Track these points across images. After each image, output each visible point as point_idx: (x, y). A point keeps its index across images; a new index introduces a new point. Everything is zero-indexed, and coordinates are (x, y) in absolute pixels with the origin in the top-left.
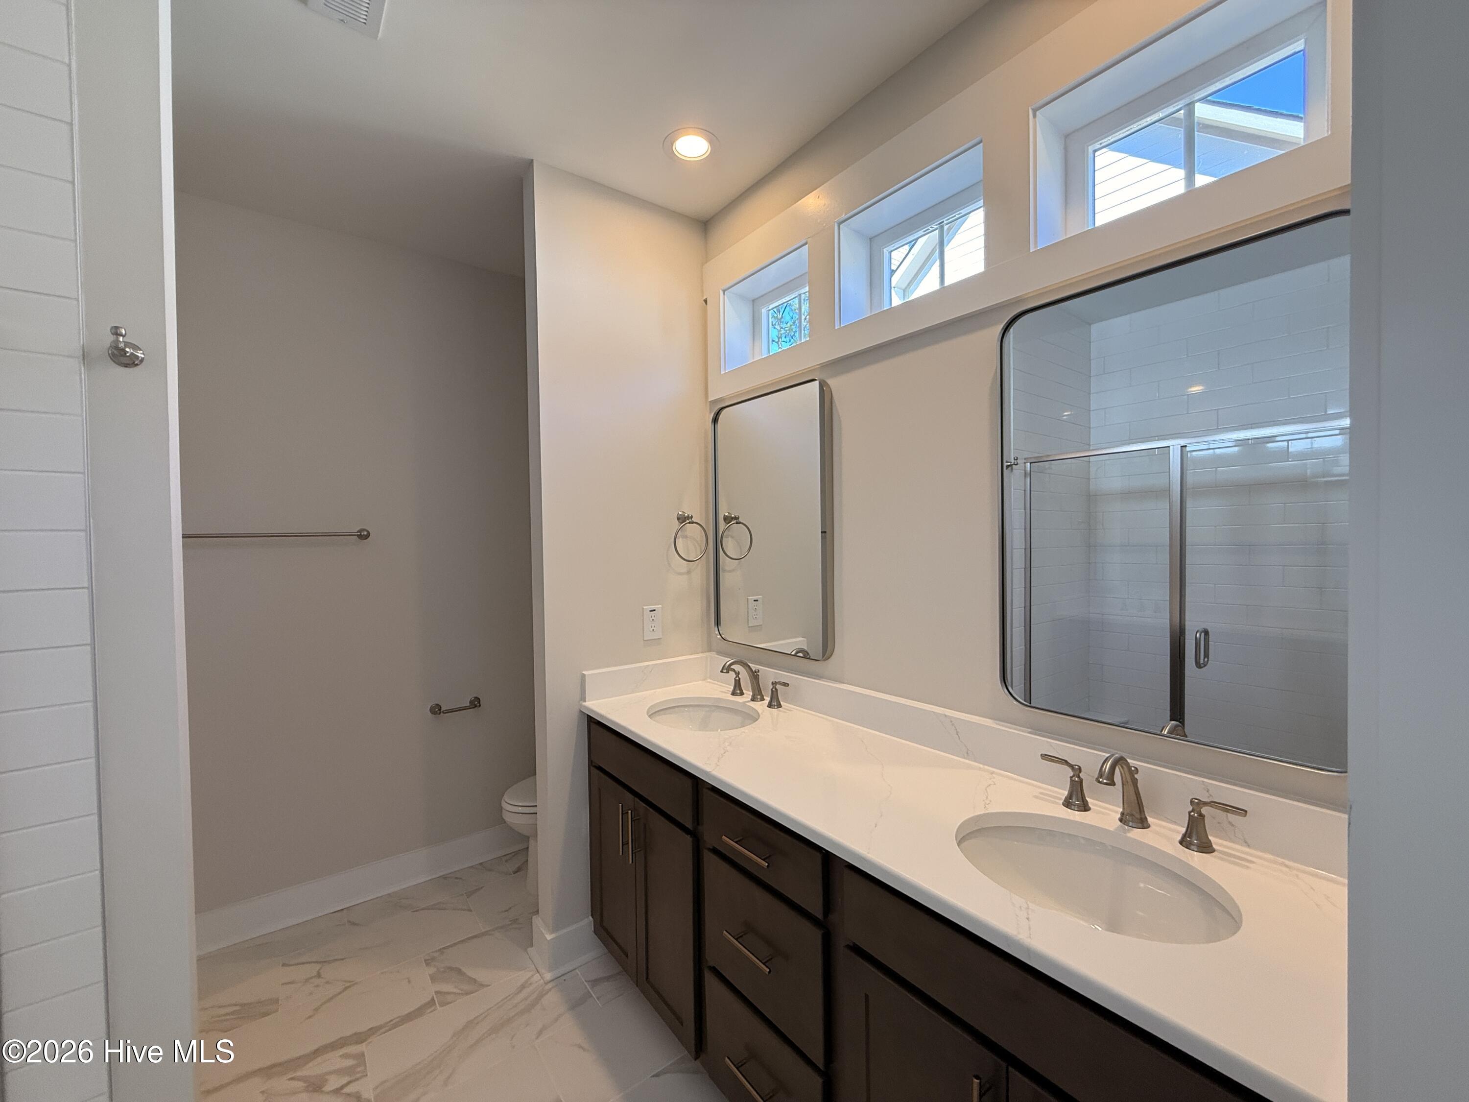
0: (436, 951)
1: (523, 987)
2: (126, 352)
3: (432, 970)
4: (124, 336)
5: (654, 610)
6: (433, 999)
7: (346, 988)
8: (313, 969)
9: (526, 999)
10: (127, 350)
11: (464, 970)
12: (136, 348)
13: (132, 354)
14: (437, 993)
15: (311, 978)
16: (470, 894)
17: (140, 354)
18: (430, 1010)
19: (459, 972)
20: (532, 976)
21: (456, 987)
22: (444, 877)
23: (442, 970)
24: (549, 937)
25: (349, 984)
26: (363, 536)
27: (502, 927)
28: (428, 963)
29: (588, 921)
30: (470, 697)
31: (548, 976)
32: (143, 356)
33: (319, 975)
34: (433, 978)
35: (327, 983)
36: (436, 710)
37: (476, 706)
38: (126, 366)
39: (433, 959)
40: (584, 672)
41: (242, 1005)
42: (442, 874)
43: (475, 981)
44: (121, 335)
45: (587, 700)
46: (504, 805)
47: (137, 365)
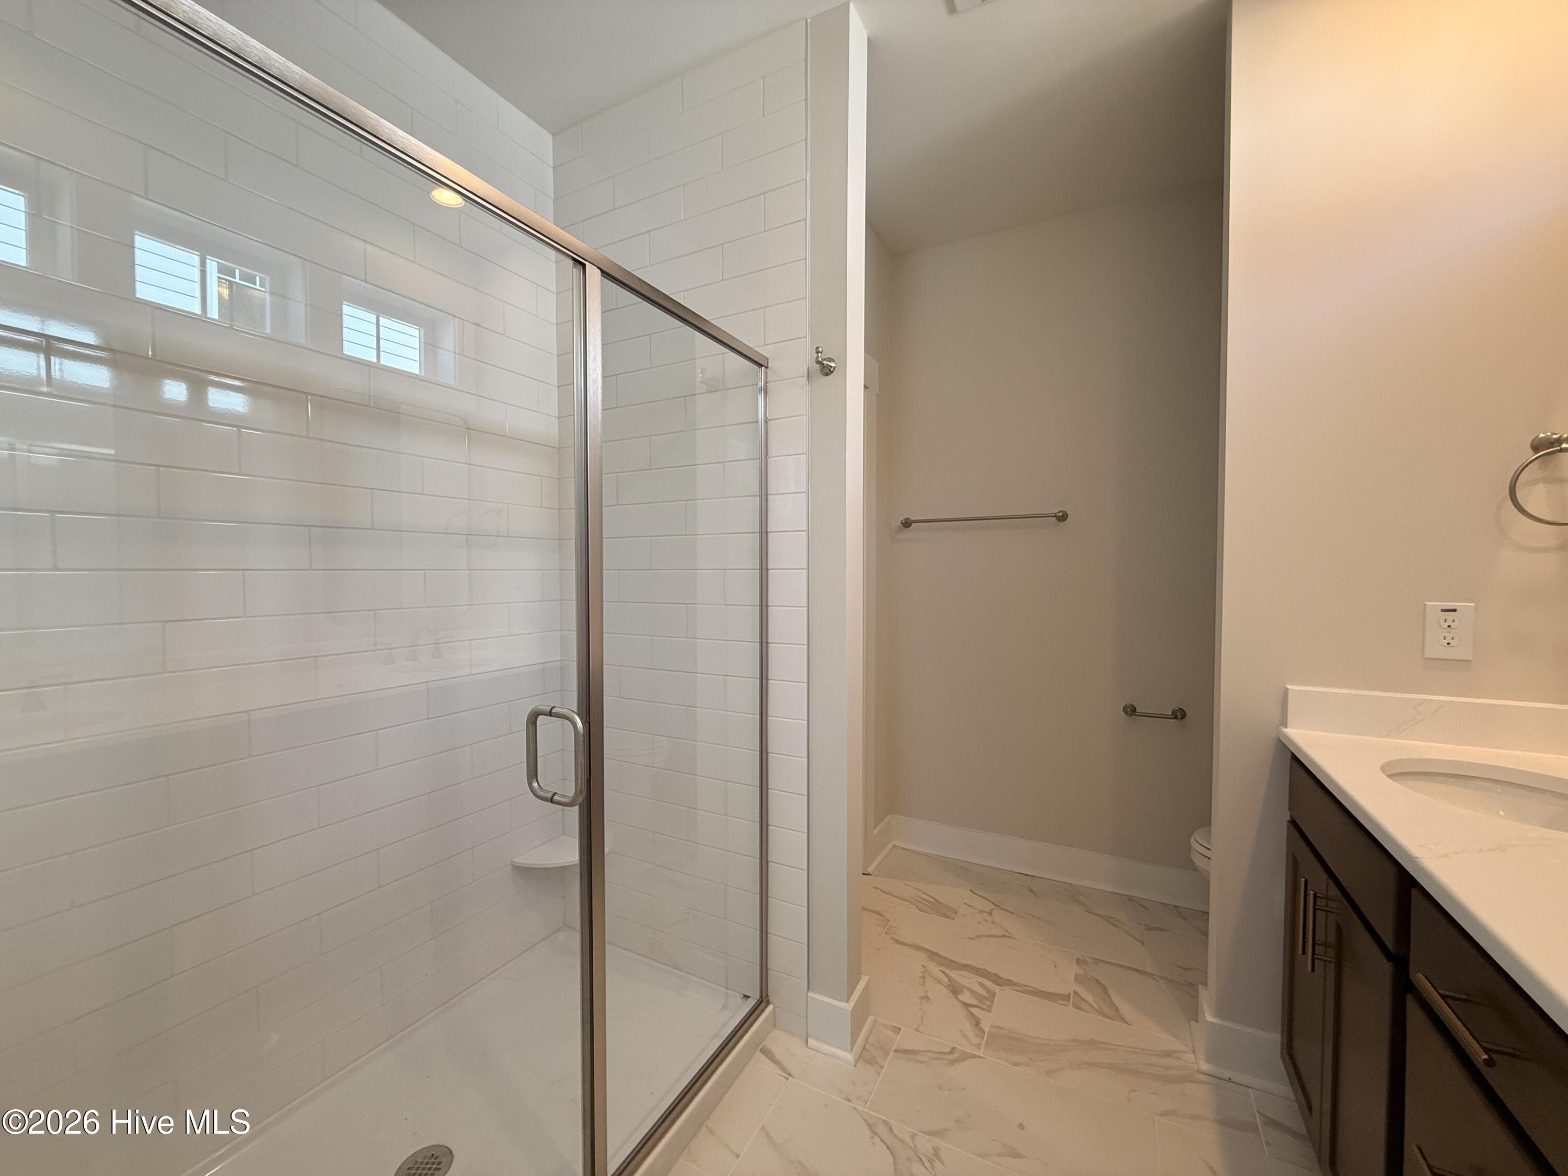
0: (1092, 958)
1: (1167, 1054)
2: (824, 364)
3: (1080, 972)
4: (821, 353)
5: (1455, 610)
6: (1069, 995)
7: (1004, 936)
8: (989, 906)
9: (1167, 1068)
10: (824, 362)
11: (1111, 991)
12: (831, 360)
13: (827, 365)
14: (1075, 992)
15: (985, 912)
16: (1149, 929)
17: (832, 364)
18: (1063, 1003)
19: (1105, 990)
20: (1185, 1052)
21: (1095, 1001)
22: (1130, 898)
23: (1088, 976)
24: (1209, 1018)
25: (1007, 934)
26: (1062, 518)
27: (1171, 981)
28: (1079, 962)
29: (1275, 1037)
30: (1176, 706)
31: (1205, 1066)
32: (835, 365)
33: (990, 913)
34: (1077, 978)
35: (993, 922)
36: (1131, 711)
37: (1176, 718)
38: (827, 375)
39: (1085, 962)
40: (1288, 687)
41: (937, 901)
42: (1128, 893)
43: (1117, 1009)
44: (820, 352)
45: (1288, 726)
46: (1193, 842)
47: (832, 372)
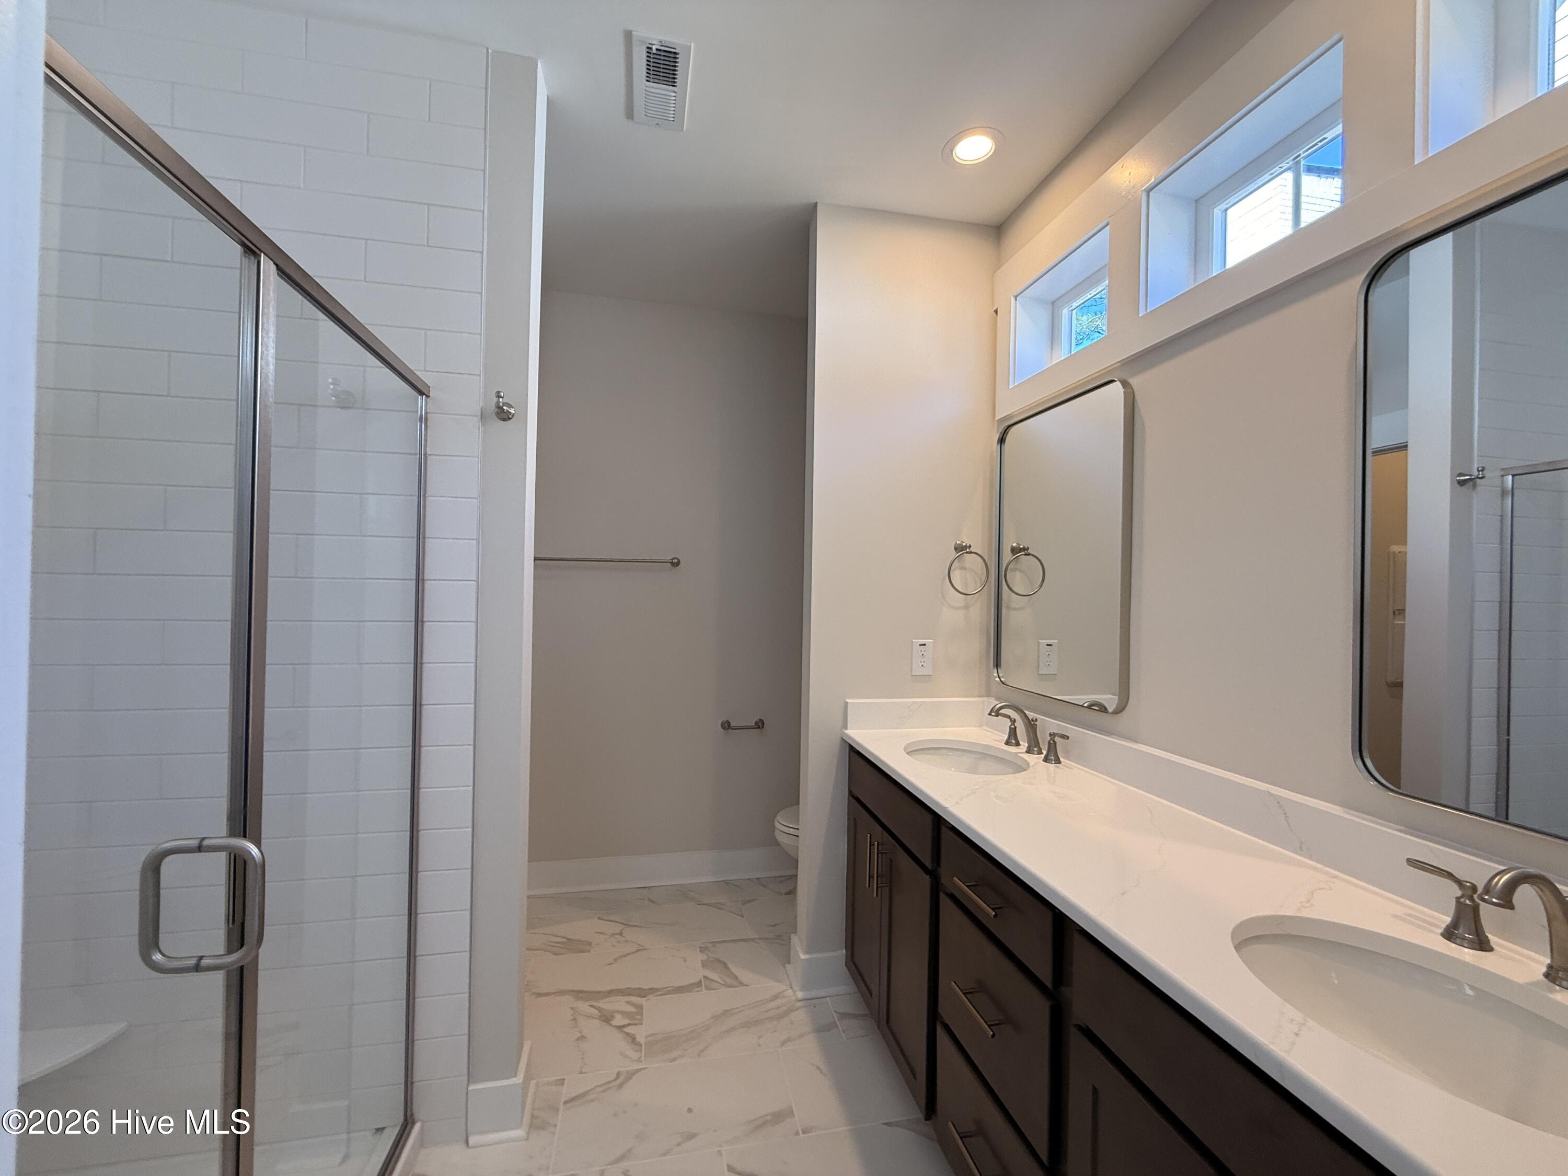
0: (711, 943)
1: (776, 997)
2: (503, 409)
3: (705, 957)
4: (502, 398)
5: (925, 645)
6: (701, 981)
7: (638, 950)
8: (618, 928)
9: (778, 1008)
10: (505, 408)
11: (729, 965)
12: (510, 406)
13: (507, 410)
14: (705, 977)
15: (616, 934)
16: (745, 903)
17: (512, 411)
18: (696, 990)
19: (725, 965)
20: (786, 990)
21: (721, 978)
22: (726, 882)
23: (712, 959)
24: (803, 956)
25: (641, 948)
26: (675, 564)
27: (766, 939)
28: (702, 950)
29: (841, 953)
30: (756, 719)
31: (800, 995)
32: (514, 412)
33: (621, 934)
34: (704, 965)
35: (626, 941)
36: (726, 726)
37: (759, 727)
38: (504, 420)
39: (706, 948)
40: (847, 700)
41: (568, 939)
42: (724, 879)
43: (737, 978)
44: (501, 397)
45: (848, 728)
46: (777, 825)
47: (510, 419)
